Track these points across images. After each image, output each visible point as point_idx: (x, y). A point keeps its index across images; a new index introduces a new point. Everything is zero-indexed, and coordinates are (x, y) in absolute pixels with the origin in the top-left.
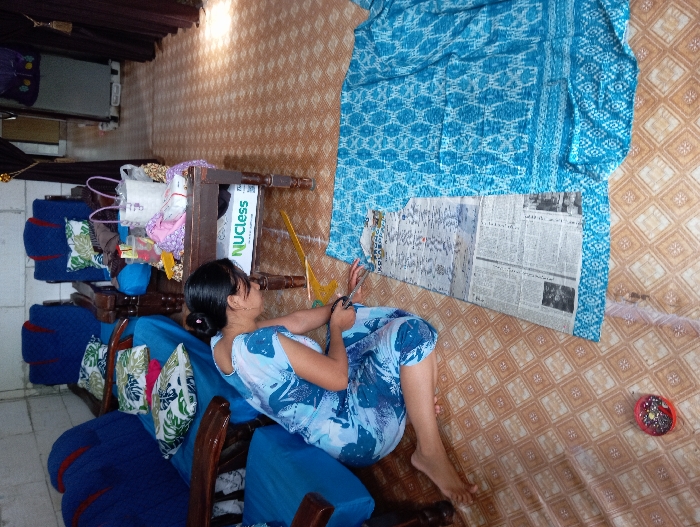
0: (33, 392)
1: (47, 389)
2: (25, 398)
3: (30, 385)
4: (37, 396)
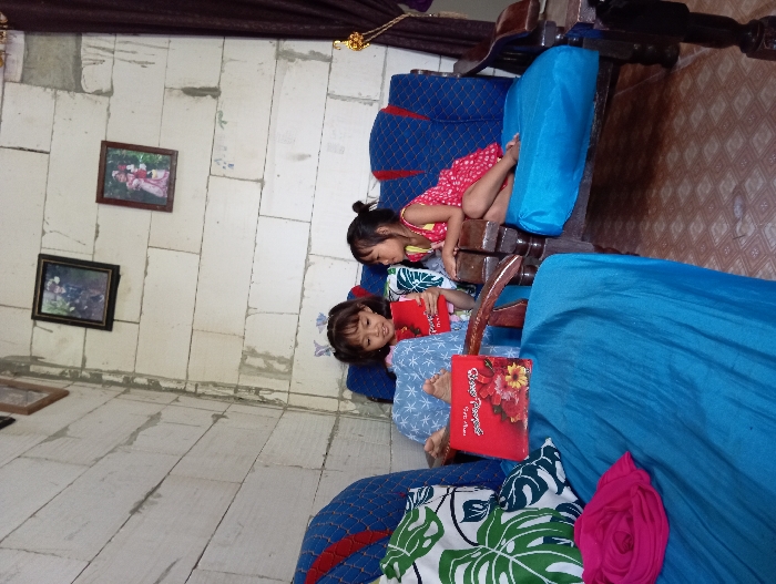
1: (371, 407)
2: (338, 413)
3: (348, 394)
4: (355, 414)
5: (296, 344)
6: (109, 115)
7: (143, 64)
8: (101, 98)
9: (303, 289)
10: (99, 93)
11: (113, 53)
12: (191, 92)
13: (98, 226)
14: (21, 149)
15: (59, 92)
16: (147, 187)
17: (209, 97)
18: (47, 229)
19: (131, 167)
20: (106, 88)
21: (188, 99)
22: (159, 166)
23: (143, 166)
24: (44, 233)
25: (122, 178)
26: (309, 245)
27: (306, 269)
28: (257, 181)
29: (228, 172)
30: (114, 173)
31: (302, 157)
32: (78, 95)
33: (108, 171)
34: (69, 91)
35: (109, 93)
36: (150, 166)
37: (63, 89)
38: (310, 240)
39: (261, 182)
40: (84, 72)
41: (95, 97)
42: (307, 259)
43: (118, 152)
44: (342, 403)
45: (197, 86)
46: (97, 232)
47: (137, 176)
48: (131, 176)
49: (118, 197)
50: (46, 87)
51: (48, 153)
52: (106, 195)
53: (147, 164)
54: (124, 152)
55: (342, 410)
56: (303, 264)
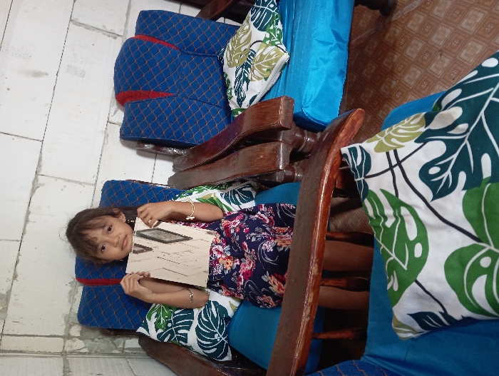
0: (79, 345)
1: (103, 343)
2: (64, 354)
3: (76, 330)
4: (85, 353)
5: (15, 277)
9: (28, 213)
26: (39, 166)
27: (33, 191)
31: (37, 74)
38: (40, 160)
42: (36, 179)
44: (69, 342)
55: (68, 349)
56: (30, 186)
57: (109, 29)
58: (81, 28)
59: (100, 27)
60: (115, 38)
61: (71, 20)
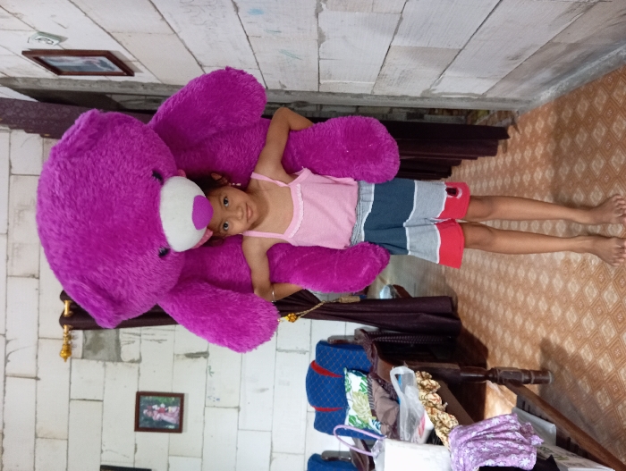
6: (139, 374)
7: (159, 341)
8: (134, 365)
10: (132, 361)
11: (140, 335)
12: (190, 356)
13: (136, 445)
14: (84, 400)
15: (107, 363)
16: (166, 418)
17: (202, 358)
18: (104, 449)
19: (155, 407)
20: (137, 358)
21: (189, 361)
22: (174, 404)
23: (163, 406)
24: (102, 452)
25: (150, 414)
26: (272, 447)
27: (271, 462)
28: (235, 408)
29: (217, 403)
30: (145, 412)
31: (263, 390)
32: (119, 364)
33: (141, 410)
34: (113, 361)
35: (139, 361)
36: (167, 405)
37: (109, 360)
38: (272, 443)
39: (238, 408)
40: (122, 349)
41: (130, 364)
42: (271, 455)
43: (147, 398)
45: (194, 352)
46: (136, 449)
47: (159, 412)
48: (155, 413)
49: (148, 426)
50: (98, 360)
51: (102, 401)
52: (141, 426)
53: (165, 404)
54: (151, 398)
56: (269, 459)
57: (300, 348)
58: (284, 353)
59: (295, 349)
60: (305, 353)
61: (277, 350)
